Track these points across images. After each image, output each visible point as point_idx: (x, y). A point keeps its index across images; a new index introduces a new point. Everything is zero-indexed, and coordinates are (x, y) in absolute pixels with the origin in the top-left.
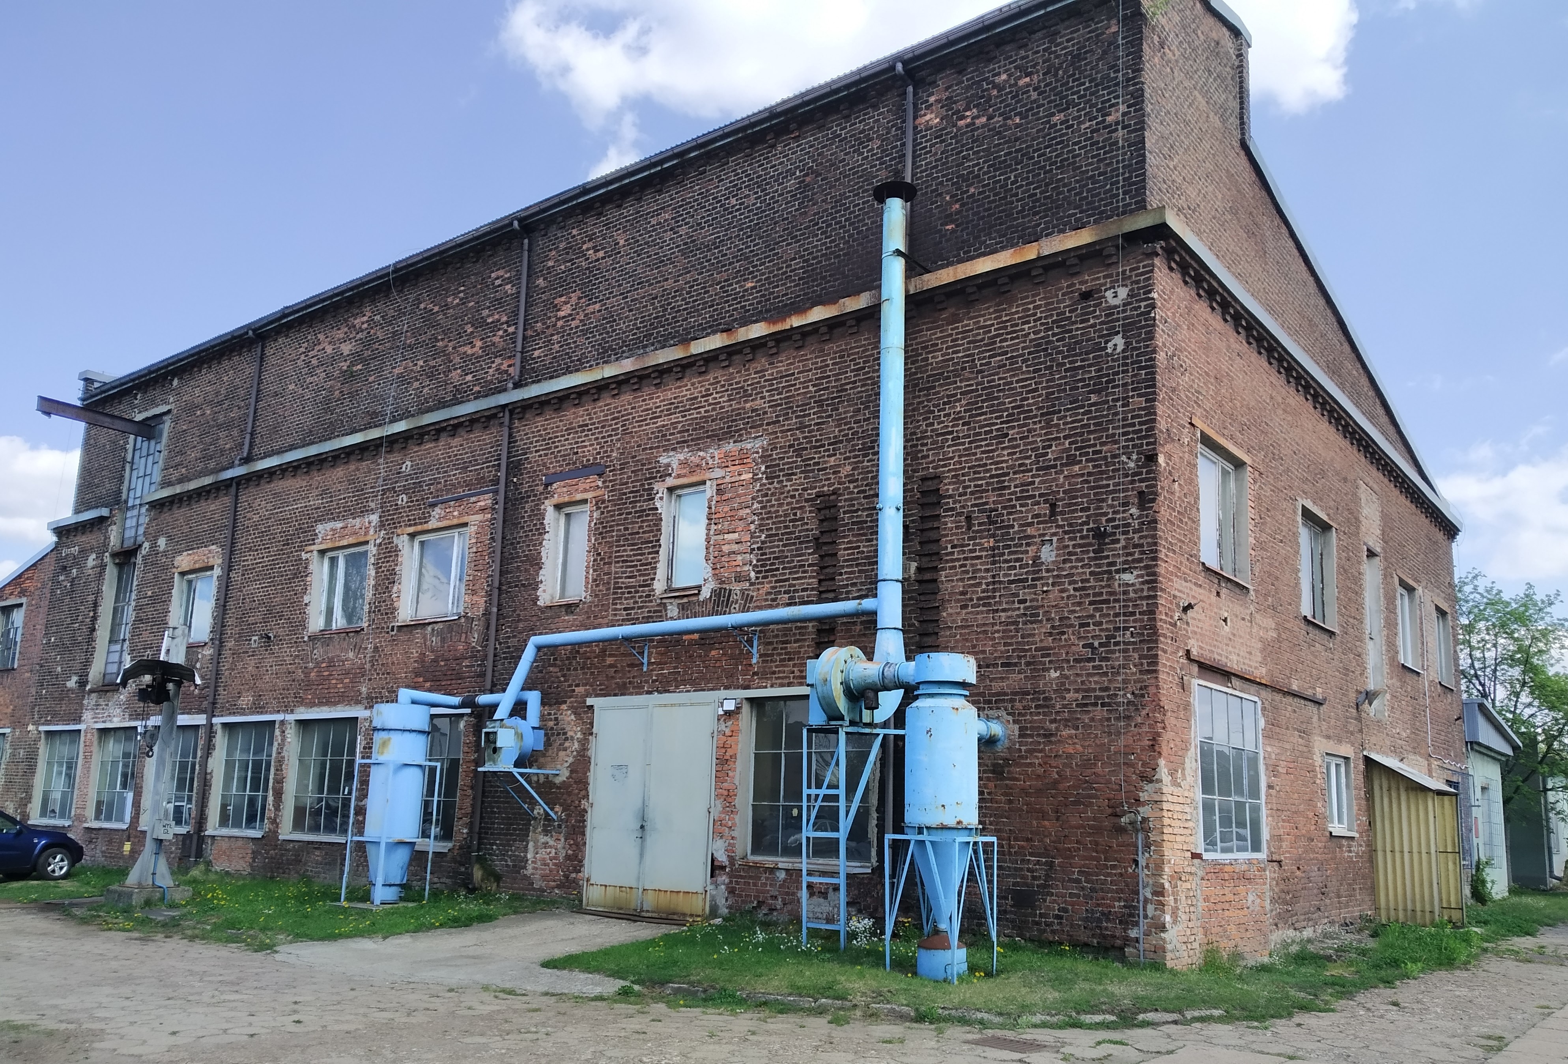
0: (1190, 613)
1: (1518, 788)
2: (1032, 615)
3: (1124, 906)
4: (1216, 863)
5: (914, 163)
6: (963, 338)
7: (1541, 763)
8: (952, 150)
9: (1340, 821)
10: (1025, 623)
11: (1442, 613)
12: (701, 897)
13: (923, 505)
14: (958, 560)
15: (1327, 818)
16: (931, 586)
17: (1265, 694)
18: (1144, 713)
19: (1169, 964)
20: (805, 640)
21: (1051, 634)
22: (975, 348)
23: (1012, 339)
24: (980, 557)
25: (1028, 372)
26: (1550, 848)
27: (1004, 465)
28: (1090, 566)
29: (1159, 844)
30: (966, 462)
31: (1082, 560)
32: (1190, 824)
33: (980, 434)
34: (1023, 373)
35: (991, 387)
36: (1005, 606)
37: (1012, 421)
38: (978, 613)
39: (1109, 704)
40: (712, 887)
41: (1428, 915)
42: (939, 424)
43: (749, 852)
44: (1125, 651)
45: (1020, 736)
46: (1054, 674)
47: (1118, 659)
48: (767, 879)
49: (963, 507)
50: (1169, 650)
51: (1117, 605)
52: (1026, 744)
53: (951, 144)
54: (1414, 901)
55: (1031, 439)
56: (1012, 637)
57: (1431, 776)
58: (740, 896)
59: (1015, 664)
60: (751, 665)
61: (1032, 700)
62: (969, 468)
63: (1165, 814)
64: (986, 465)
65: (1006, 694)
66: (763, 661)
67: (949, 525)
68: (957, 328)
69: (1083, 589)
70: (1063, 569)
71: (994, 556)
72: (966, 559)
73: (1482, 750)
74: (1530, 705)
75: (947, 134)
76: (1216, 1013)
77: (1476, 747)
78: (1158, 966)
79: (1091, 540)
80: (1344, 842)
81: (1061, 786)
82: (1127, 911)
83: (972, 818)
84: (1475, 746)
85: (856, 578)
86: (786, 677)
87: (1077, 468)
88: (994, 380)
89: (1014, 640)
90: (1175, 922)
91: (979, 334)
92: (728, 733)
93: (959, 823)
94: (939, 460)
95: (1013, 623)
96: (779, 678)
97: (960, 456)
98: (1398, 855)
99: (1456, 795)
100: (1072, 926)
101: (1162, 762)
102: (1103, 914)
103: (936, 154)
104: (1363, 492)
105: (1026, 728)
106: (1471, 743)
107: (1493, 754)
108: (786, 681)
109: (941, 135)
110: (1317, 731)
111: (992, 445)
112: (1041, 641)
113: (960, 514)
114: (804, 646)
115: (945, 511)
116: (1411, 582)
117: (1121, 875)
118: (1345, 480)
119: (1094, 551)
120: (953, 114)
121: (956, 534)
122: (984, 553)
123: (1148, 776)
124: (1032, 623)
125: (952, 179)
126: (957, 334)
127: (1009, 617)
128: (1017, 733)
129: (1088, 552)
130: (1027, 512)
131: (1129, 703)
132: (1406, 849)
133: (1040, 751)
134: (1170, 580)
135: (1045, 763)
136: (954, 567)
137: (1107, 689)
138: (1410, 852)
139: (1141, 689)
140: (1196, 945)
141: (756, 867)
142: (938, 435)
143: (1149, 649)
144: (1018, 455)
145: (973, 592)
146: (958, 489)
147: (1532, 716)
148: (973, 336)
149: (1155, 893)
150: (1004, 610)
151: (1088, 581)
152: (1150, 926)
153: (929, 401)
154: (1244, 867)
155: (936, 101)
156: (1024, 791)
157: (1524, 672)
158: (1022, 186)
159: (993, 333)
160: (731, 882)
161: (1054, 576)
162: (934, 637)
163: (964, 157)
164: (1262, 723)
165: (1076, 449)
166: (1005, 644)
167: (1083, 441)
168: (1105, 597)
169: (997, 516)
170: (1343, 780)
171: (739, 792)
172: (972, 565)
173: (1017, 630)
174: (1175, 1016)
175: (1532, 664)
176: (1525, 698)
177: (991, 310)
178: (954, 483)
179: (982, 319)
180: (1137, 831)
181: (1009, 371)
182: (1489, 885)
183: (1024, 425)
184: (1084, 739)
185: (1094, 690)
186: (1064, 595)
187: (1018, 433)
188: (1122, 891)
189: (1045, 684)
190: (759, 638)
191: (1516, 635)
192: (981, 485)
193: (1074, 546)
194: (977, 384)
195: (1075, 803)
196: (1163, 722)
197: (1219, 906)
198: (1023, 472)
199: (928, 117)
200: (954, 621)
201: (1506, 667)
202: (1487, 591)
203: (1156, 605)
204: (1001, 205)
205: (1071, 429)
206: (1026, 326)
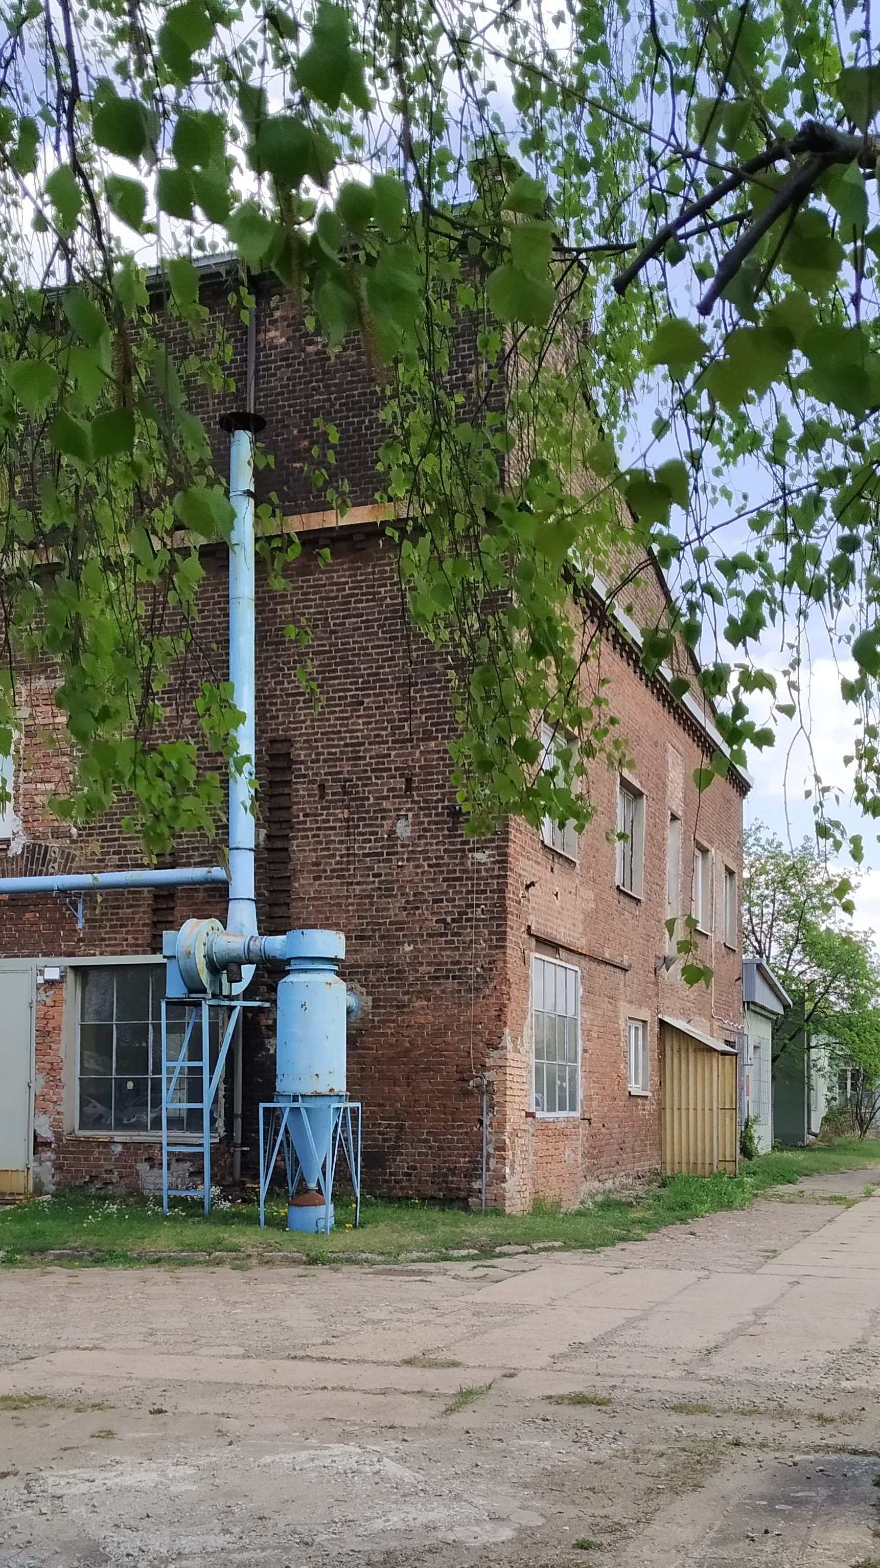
0: (531, 889)
1: (785, 1046)
2: (387, 889)
3: (469, 1162)
4: (543, 1121)
5: (256, 384)
6: (315, 593)
7: (807, 1021)
8: (300, 378)
9: (636, 1083)
10: (380, 897)
11: (730, 873)
12: (22, 1176)
13: (271, 769)
14: (311, 829)
15: (627, 1079)
16: (282, 855)
17: (584, 962)
18: (492, 985)
19: (508, 1210)
20: (139, 906)
21: (405, 909)
22: (329, 605)
23: (367, 601)
24: (334, 828)
25: (385, 639)
26: (809, 1105)
27: (359, 734)
28: (444, 844)
29: (503, 1105)
30: (319, 727)
31: (438, 837)
32: (526, 1086)
33: (333, 699)
34: (379, 639)
35: (346, 650)
36: (359, 879)
37: (368, 689)
38: (331, 885)
39: (460, 977)
40: (36, 1164)
41: (707, 1166)
42: (289, 683)
43: (77, 1127)
44: (477, 927)
45: (373, 1007)
46: (408, 948)
47: (469, 934)
48: (100, 1153)
49: (316, 774)
50: (515, 926)
51: (469, 883)
52: (379, 1015)
53: (298, 371)
54: (696, 1155)
55: (386, 710)
56: (366, 911)
57: (712, 1036)
58: (70, 1172)
59: (370, 938)
60: (75, 930)
61: (386, 973)
62: (322, 734)
63: (508, 1077)
64: (340, 732)
65: (360, 966)
66: (90, 927)
67: (301, 792)
68: (309, 581)
69: (438, 865)
70: (418, 845)
71: (348, 827)
72: (319, 829)
73: (758, 1010)
74: (800, 962)
75: (294, 358)
76: (556, 1244)
77: (752, 1007)
78: (499, 1212)
79: (445, 818)
80: (640, 1101)
81: (413, 1055)
82: (471, 1165)
83: (341, 1086)
84: (750, 1005)
85: (198, 842)
86: (117, 945)
87: (433, 744)
88: (348, 643)
89: (368, 914)
90: (512, 1173)
91: (332, 591)
92: (49, 1002)
93: (331, 1090)
94: (290, 722)
95: (368, 897)
96: (109, 945)
97: (312, 721)
98: (684, 1112)
99: (736, 1054)
100: (420, 1182)
101: (507, 1031)
102: (449, 1169)
103: (281, 379)
104: (672, 756)
105: (380, 1000)
106: (748, 1003)
107: (766, 1013)
108: (119, 949)
109: (287, 359)
110: (622, 997)
111: (346, 711)
112: (396, 915)
113: (313, 782)
114: (138, 912)
115: (297, 777)
116: (706, 844)
117: (467, 1133)
118: (656, 744)
119: (448, 829)
120: (301, 336)
121: (309, 803)
122: (338, 824)
123: (494, 1045)
124: (386, 897)
125: (300, 411)
126: (308, 587)
127: (363, 890)
128: (370, 1004)
129: (442, 830)
130: (383, 784)
131: (478, 976)
132: (691, 1107)
133: (393, 1021)
134: (517, 860)
135: (398, 1033)
136: (307, 837)
137: (458, 963)
138: (695, 1109)
139: (490, 963)
140: (527, 1194)
141: (88, 1141)
142: (288, 695)
143: (498, 926)
144: (373, 725)
145: (326, 864)
146: (310, 755)
147: (801, 973)
148: (326, 592)
149: (497, 1149)
150: (358, 883)
151: (442, 858)
152: (492, 1177)
153: (278, 657)
154: (564, 1125)
155: (281, 317)
156: (377, 1060)
157: (798, 929)
158: (376, 433)
159: (347, 592)
160: (58, 1158)
161: (409, 852)
162: (285, 908)
163: (313, 389)
164: (581, 991)
165: (432, 725)
166: (359, 918)
167: (438, 717)
168: (458, 874)
169: (352, 787)
170: (640, 1043)
171: (65, 1066)
172: (325, 836)
173: (372, 904)
174: (525, 1248)
175: (805, 920)
176: (796, 956)
177: (345, 567)
178: (306, 749)
179: (335, 575)
180: (483, 1093)
181: (364, 635)
182: (756, 1141)
183: (381, 695)
184: (435, 1010)
185: (446, 964)
186: (419, 871)
187: (373, 702)
188: (467, 1148)
189: (399, 958)
190: (84, 901)
191: (793, 890)
192: (335, 753)
193: (429, 823)
194: (330, 645)
195: (426, 1070)
196: (508, 993)
197: (544, 1160)
198: (379, 743)
199: (272, 334)
200: (306, 892)
201: (781, 923)
202: (770, 844)
203: (506, 884)
204: (354, 451)
205: (427, 703)
206: (383, 589)
